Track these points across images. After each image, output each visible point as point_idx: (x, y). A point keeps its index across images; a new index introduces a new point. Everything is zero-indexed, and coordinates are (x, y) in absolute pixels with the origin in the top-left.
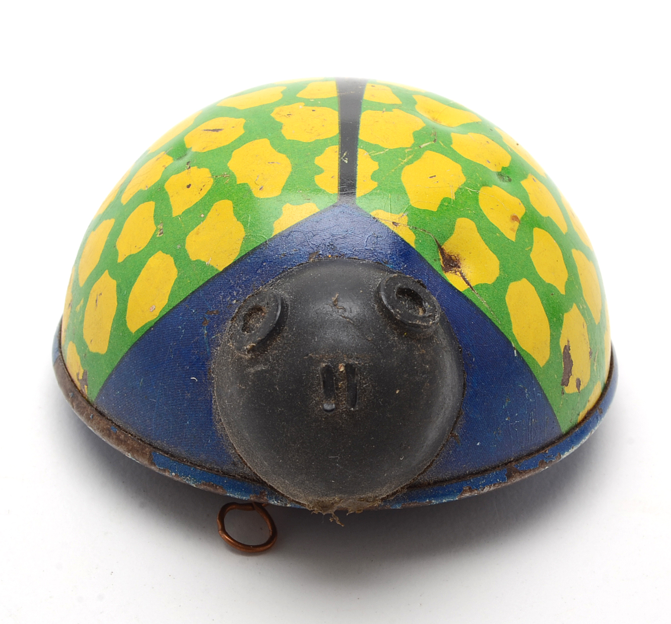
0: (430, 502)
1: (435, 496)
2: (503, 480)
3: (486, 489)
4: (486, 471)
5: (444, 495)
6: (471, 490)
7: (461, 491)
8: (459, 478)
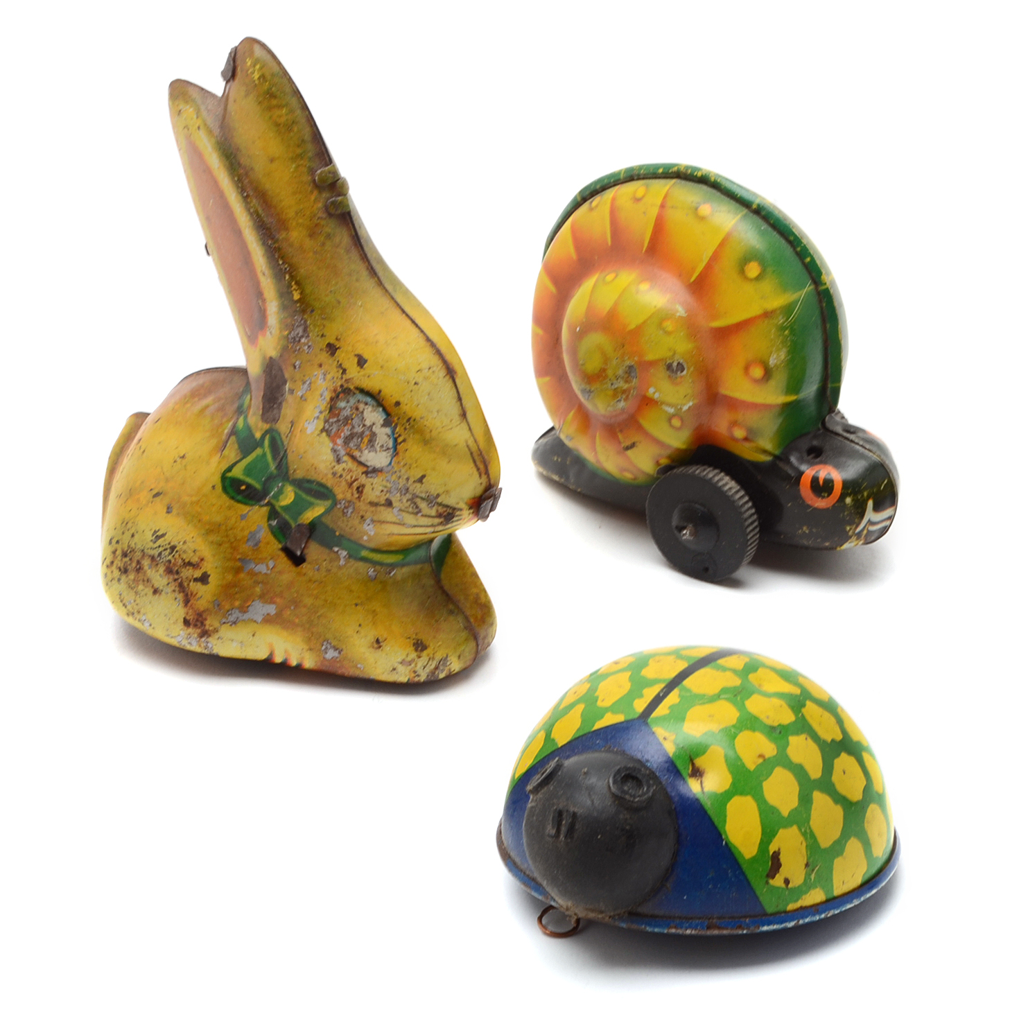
0: (645, 928)
1: (650, 925)
2: (703, 929)
3: (688, 932)
4: (691, 918)
5: (656, 926)
6: (676, 927)
7: (670, 927)
8: (670, 917)
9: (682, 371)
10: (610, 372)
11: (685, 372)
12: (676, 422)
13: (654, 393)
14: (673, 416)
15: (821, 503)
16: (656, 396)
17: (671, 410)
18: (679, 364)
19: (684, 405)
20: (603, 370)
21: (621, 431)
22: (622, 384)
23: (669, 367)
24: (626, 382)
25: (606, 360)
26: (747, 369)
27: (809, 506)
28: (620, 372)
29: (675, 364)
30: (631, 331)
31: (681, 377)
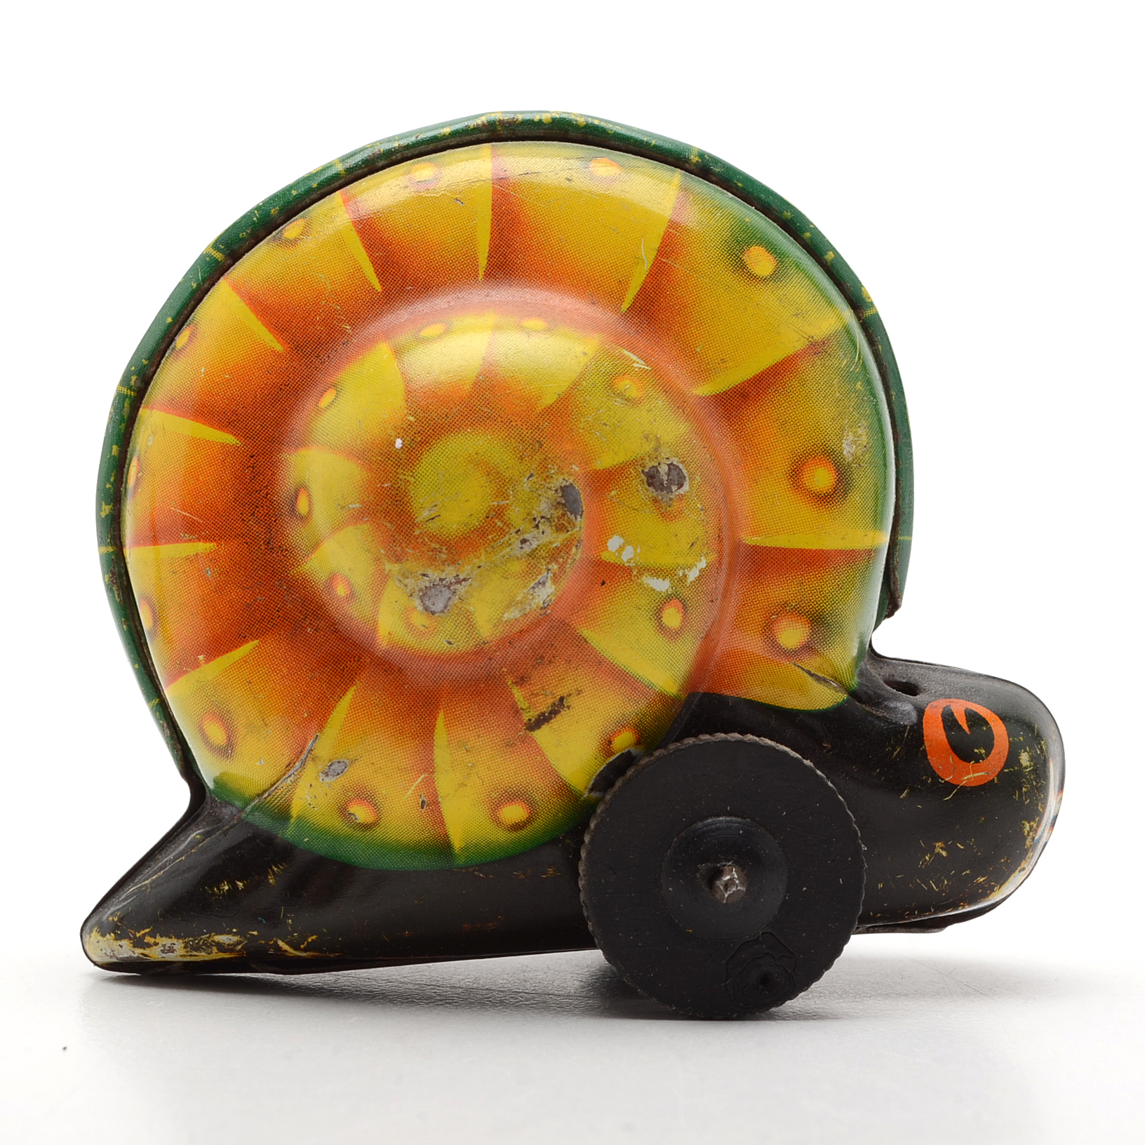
9: (681, 485)
10: (515, 515)
11: (686, 487)
12: (672, 617)
13: (621, 548)
14: (668, 599)
15: (972, 776)
16: (627, 556)
17: (662, 585)
18: (671, 466)
19: (690, 568)
20: (499, 512)
21: (522, 681)
22: (549, 537)
23: (652, 478)
24: (560, 528)
25: (502, 484)
26: (796, 474)
27: (950, 787)
28: (543, 507)
29: (664, 469)
30: (549, 410)
31: (681, 498)
